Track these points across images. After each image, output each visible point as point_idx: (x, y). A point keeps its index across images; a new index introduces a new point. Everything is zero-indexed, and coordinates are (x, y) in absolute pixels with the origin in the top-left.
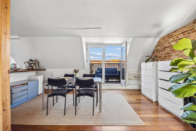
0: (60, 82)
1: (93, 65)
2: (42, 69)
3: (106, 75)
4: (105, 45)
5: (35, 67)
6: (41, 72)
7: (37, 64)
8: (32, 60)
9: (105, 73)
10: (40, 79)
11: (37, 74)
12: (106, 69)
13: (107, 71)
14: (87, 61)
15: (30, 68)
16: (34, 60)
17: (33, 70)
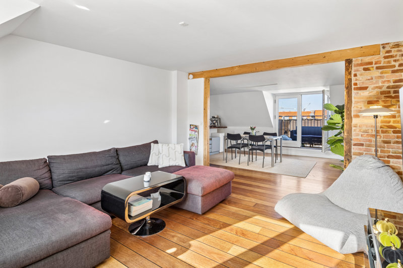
0: (236, 137)
1: (290, 122)
2: (224, 126)
3: (302, 137)
4: (301, 94)
5: (216, 124)
6: (222, 129)
7: (218, 121)
8: (214, 117)
9: (302, 134)
10: (222, 136)
11: (218, 132)
12: (302, 127)
13: (305, 131)
14: (275, 117)
15: (212, 125)
16: (216, 116)
17: (215, 127)
